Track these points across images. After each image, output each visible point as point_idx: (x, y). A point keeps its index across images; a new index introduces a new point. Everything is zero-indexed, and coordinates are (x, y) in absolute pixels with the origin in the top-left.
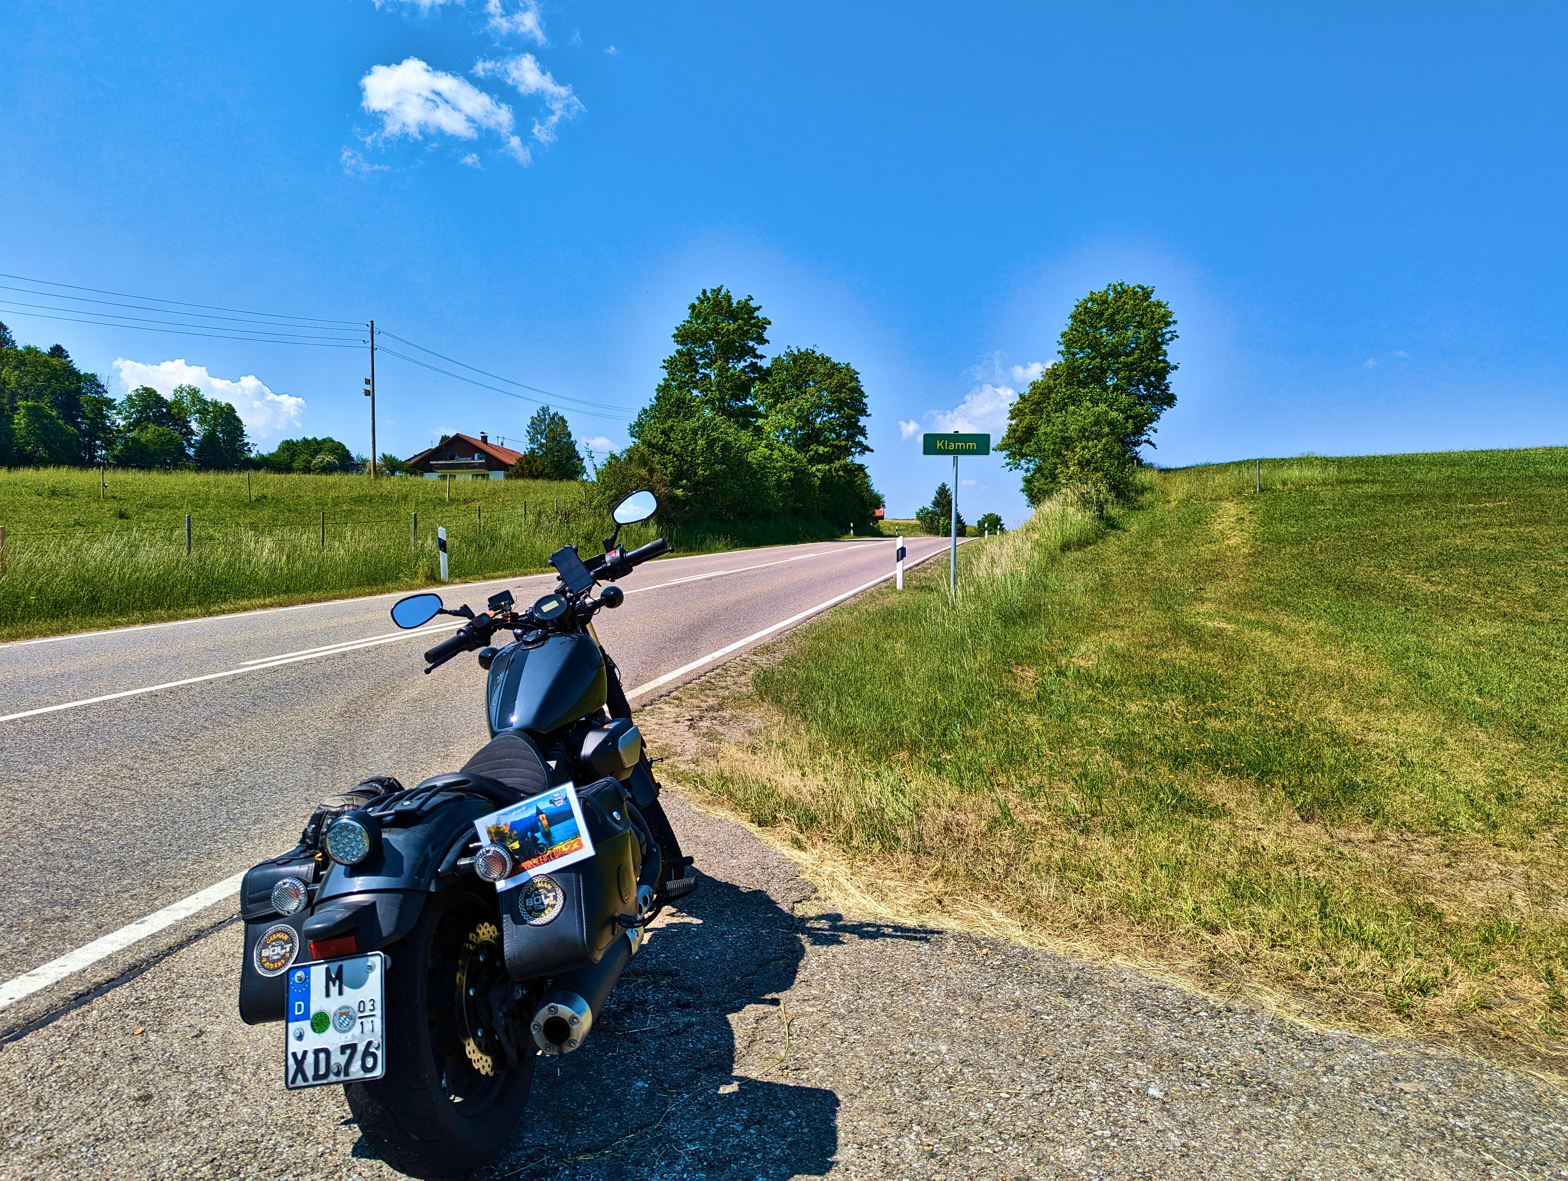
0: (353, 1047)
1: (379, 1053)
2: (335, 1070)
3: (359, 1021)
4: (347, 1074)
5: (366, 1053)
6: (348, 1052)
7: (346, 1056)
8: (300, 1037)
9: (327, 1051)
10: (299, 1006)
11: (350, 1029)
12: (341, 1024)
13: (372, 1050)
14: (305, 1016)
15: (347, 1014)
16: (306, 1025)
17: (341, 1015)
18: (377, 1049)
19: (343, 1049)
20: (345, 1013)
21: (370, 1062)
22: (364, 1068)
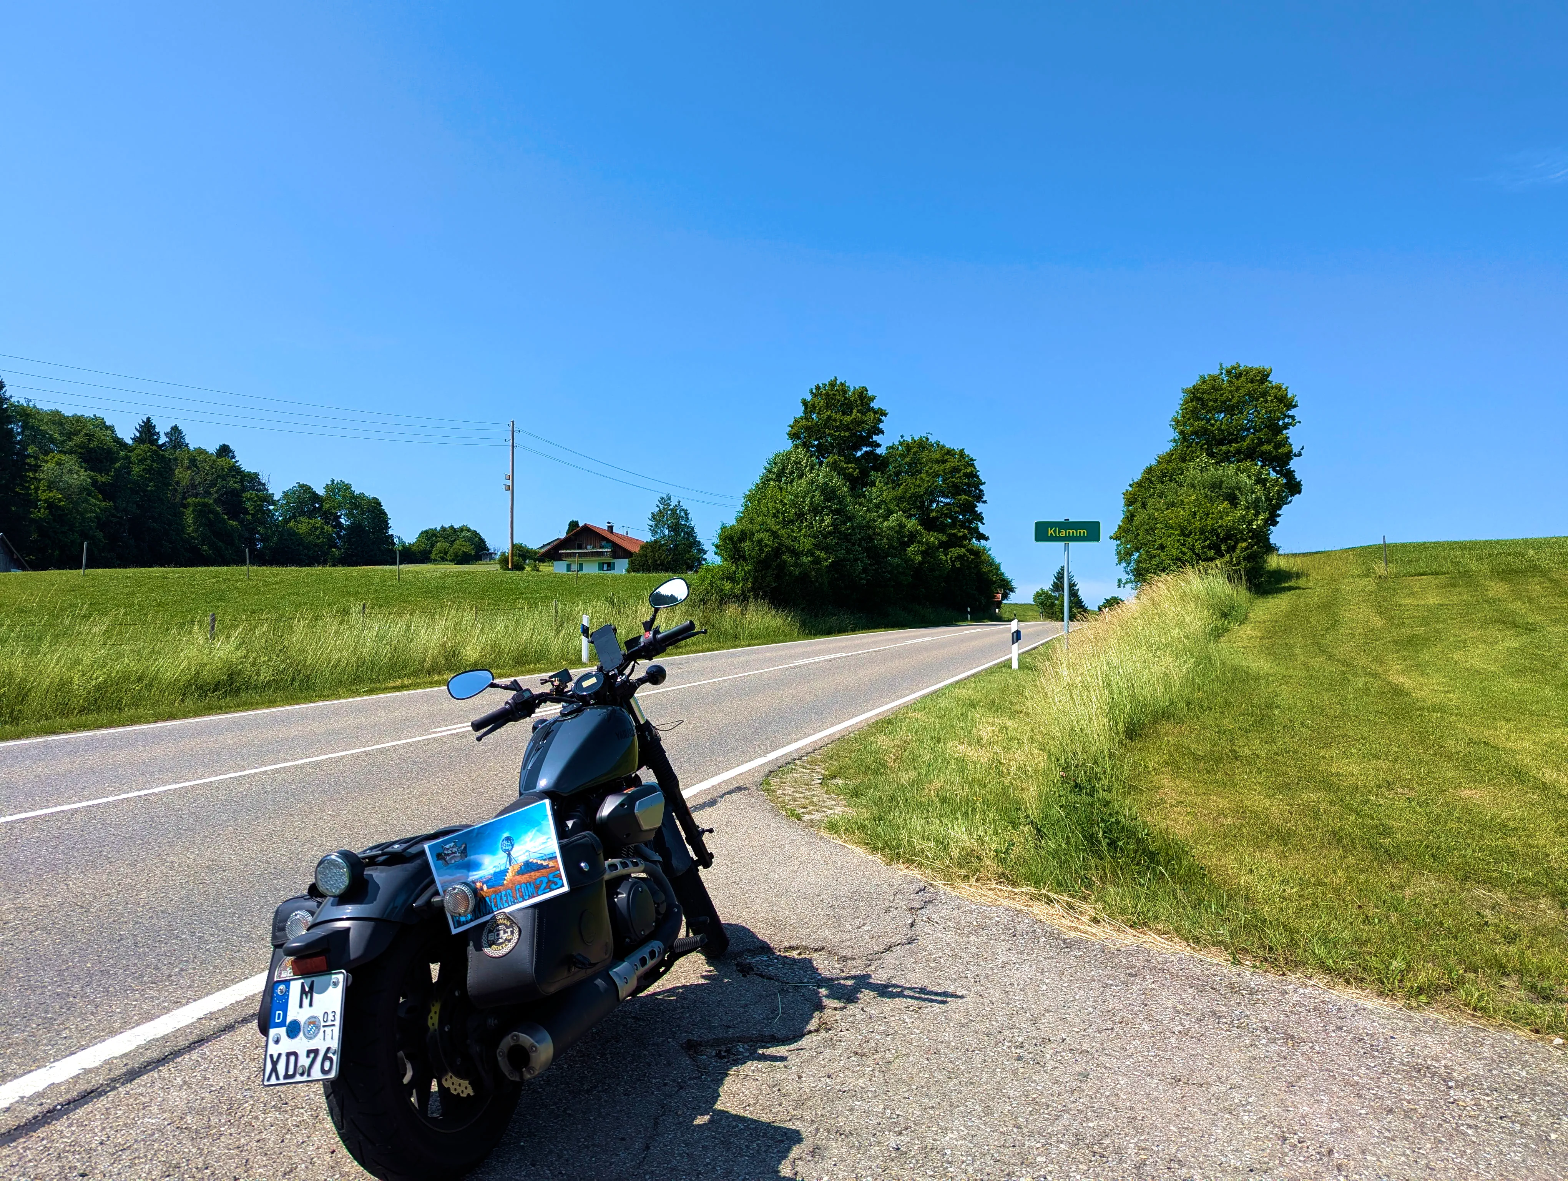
0: (316, 1052)
1: (335, 1058)
2: (300, 1071)
3: (322, 1029)
4: (309, 1075)
5: (326, 1058)
6: (312, 1055)
7: (310, 1060)
8: (277, 1042)
9: (295, 1054)
10: (279, 1014)
11: (315, 1036)
12: (309, 1032)
13: (330, 1055)
14: (282, 1024)
15: (314, 1023)
16: (282, 1031)
17: (310, 1023)
18: (334, 1054)
19: (309, 1052)
20: (313, 1022)
21: (327, 1066)
22: (324, 1072)
